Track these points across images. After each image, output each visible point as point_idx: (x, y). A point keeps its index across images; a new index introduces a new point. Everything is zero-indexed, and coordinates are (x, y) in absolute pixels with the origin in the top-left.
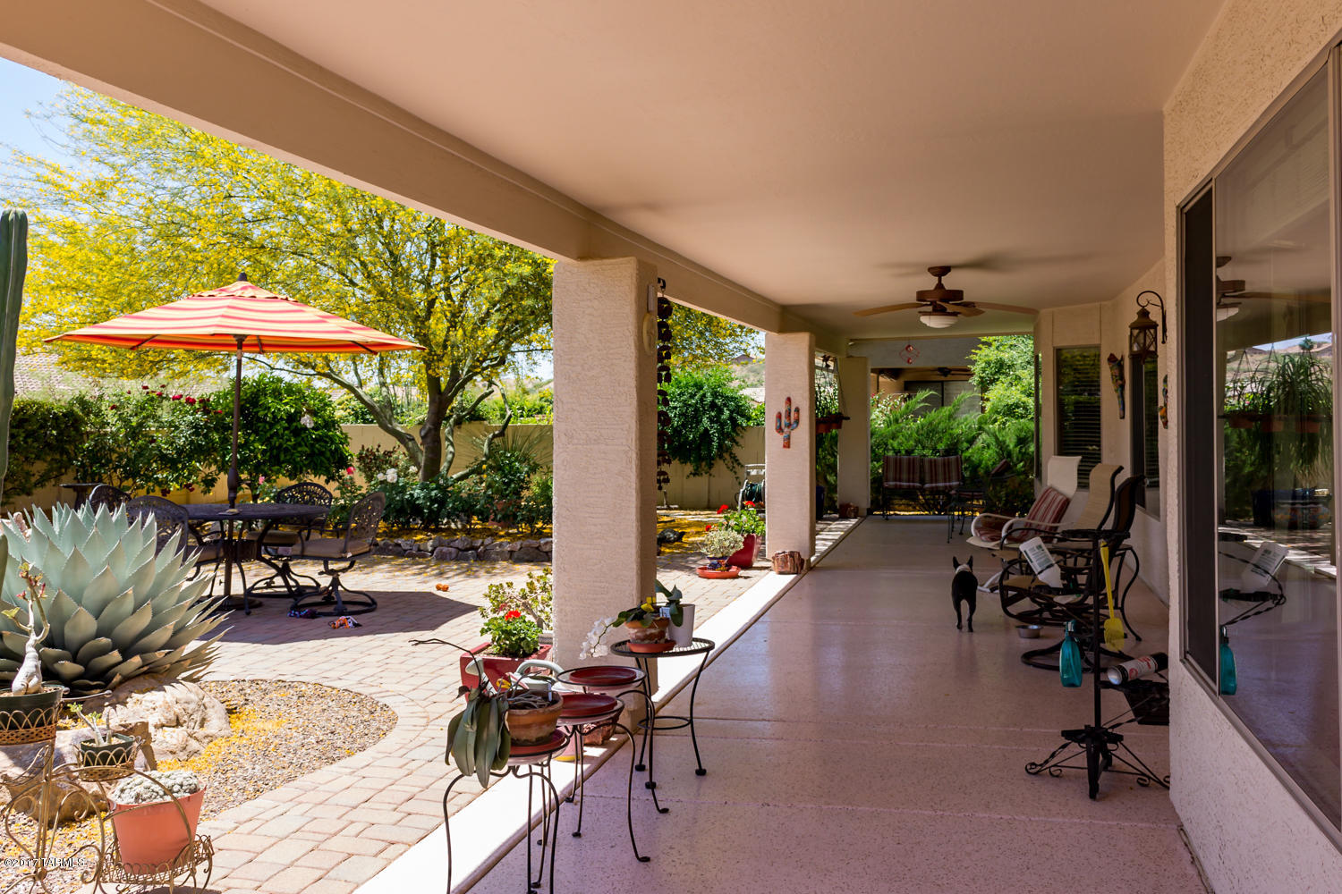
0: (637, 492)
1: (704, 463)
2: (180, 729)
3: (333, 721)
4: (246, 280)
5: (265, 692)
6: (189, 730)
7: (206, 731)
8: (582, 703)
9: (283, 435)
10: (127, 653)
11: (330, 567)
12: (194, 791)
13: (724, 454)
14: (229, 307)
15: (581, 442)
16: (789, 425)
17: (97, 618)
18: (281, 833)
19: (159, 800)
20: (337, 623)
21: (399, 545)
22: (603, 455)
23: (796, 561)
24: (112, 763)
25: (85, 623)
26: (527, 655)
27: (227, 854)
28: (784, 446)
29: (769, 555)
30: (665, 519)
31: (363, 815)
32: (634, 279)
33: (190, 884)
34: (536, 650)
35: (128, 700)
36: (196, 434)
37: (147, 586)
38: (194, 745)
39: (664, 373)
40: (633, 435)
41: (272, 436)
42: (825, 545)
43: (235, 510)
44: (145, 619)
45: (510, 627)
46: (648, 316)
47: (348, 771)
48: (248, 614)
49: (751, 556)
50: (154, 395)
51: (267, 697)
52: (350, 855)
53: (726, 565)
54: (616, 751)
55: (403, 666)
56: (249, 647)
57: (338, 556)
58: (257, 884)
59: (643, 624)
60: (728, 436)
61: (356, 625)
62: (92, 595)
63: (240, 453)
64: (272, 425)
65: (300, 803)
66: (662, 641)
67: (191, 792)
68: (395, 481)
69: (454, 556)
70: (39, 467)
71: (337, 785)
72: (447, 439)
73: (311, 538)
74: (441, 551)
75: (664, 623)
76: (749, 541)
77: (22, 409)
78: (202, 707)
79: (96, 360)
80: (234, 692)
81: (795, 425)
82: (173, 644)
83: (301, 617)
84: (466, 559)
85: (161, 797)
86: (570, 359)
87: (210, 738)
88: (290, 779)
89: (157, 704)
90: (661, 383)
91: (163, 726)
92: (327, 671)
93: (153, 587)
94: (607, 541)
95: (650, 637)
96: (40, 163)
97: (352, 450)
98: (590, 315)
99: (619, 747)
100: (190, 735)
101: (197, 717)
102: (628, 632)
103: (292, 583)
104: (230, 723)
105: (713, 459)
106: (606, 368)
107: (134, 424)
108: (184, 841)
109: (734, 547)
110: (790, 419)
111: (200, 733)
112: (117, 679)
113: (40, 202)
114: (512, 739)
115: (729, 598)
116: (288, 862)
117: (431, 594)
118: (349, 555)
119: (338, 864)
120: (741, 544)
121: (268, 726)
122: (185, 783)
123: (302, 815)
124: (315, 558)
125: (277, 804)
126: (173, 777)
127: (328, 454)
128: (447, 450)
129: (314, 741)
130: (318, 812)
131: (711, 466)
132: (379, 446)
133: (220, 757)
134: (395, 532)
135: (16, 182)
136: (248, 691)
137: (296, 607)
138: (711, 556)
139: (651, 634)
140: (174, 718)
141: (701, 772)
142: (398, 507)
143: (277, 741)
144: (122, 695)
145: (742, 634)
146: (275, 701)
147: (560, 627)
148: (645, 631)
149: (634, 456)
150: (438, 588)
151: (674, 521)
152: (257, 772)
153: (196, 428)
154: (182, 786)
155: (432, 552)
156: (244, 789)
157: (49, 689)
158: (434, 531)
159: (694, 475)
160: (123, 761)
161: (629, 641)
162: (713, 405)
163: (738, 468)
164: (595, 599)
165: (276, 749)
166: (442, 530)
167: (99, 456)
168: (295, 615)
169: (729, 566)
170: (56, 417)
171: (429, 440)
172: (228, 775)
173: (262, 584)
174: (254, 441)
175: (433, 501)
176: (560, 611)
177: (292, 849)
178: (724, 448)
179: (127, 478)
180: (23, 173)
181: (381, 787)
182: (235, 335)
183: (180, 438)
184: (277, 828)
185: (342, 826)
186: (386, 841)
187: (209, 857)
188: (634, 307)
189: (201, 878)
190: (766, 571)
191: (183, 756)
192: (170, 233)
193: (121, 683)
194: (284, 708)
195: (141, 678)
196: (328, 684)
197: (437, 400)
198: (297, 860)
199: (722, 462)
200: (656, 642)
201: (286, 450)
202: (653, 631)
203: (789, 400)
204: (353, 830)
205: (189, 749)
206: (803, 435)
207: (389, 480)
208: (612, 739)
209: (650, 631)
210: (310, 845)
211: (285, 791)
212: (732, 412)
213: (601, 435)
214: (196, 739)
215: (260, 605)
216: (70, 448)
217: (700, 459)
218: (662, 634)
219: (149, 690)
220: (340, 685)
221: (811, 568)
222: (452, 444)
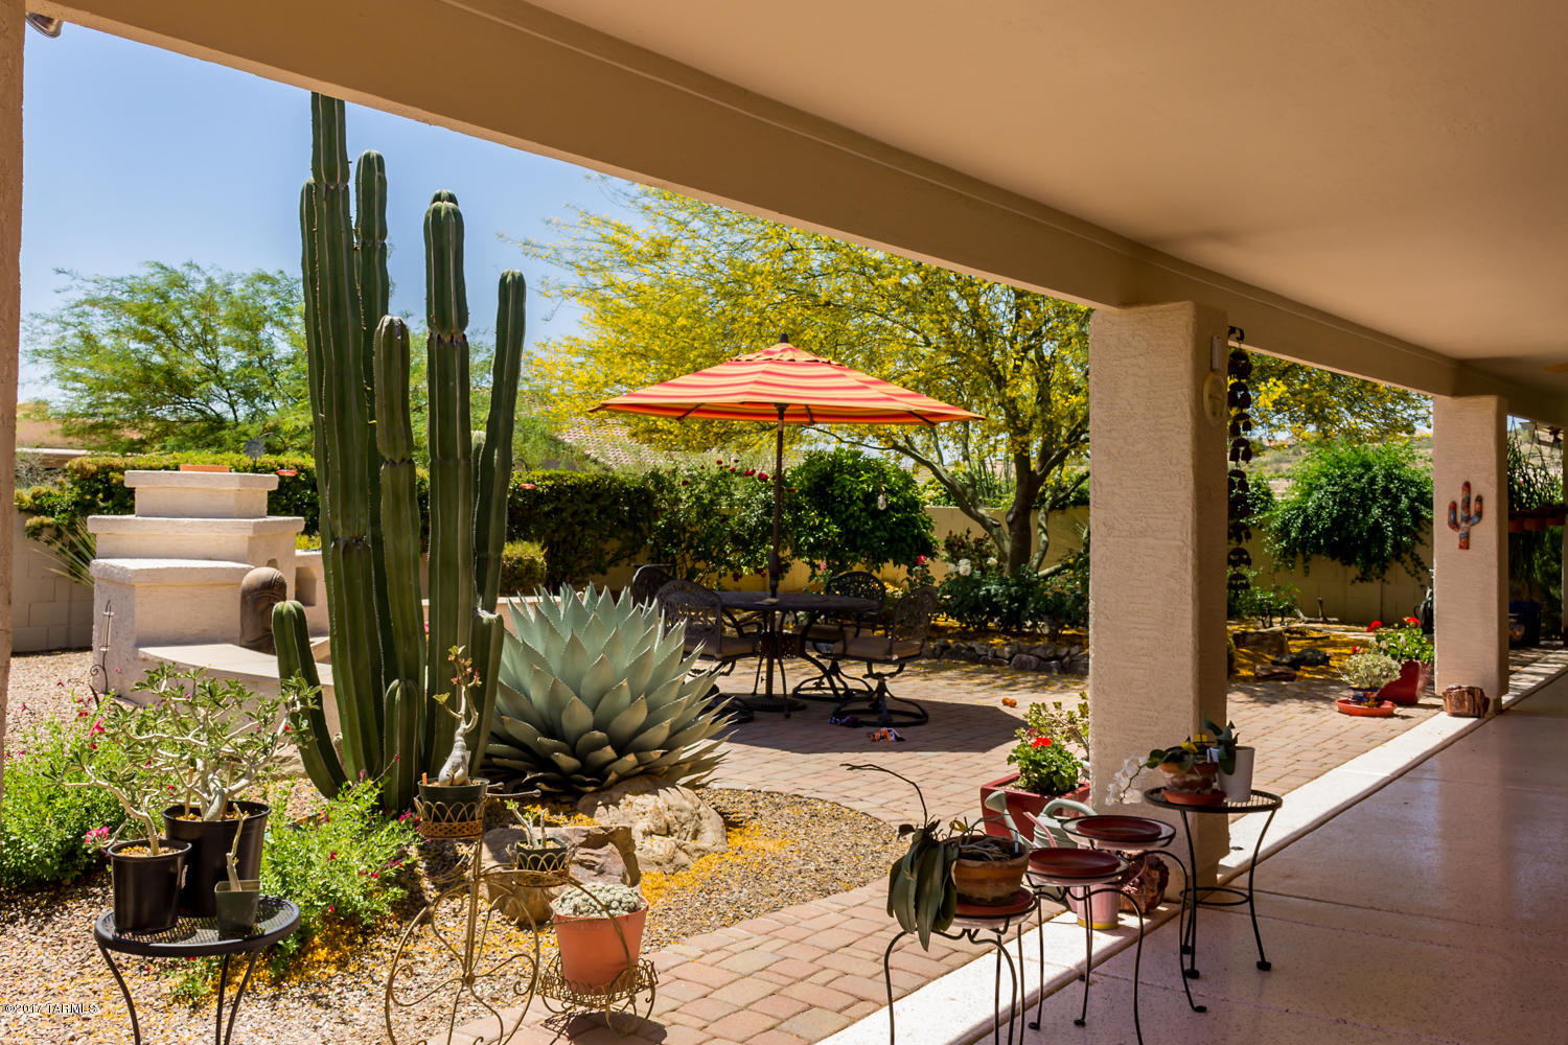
0: (1194, 601)
1: (1374, 566)
2: (671, 838)
3: (841, 847)
4: (787, 342)
5: (778, 807)
6: (678, 841)
7: (700, 844)
8: (1080, 860)
9: (859, 517)
10: (621, 751)
11: (875, 670)
12: (634, 909)
13: (1403, 555)
14: (764, 372)
15: (1124, 534)
16: (1468, 519)
17: (594, 710)
18: (745, 971)
19: (596, 915)
20: (878, 735)
21: (973, 649)
22: (1151, 551)
23: (1477, 699)
24: (543, 869)
25: (579, 715)
26: (1061, 794)
27: (683, 984)
28: (1461, 547)
29: (1439, 689)
30: (1315, 635)
31: (837, 962)
32: (1191, 329)
33: (630, 1010)
34: (1072, 789)
35: (621, 801)
36: (768, 513)
37: (646, 679)
38: (682, 858)
39: (1242, 449)
40: (1189, 527)
41: (848, 518)
42: (1533, 681)
43: (774, 600)
44: (640, 716)
45: (1039, 757)
46: (1211, 376)
47: (837, 907)
48: (788, 716)
49: (1415, 688)
50: (728, 470)
51: (779, 812)
52: (811, 1006)
53: (1376, 699)
54: (1163, 923)
55: (936, 792)
56: (778, 753)
57: (883, 658)
58: (704, 1023)
59: (1181, 768)
60: (1407, 531)
61: (898, 739)
62: (589, 685)
63: (813, 536)
64: (847, 506)
65: (775, 938)
66: (1208, 792)
67: (630, 910)
68: (968, 573)
69: (1034, 666)
70: (613, 545)
71: (819, 924)
72: (1040, 526)
73: (861, 635)
74: (1020, 659)
75: (1212, 768)
76: (1411, 671)
77: (595, 483)
78: (696, 817)
79: (662, 431)
80: (746, 804)
81: (1476, 519)
82: (669, 745)
83: (842, 724)
84: (1049, 670)
85: (599, 912)
86: (1110, 431)
87: (703, 852)
88: (776, 908)
89: (648, 809)
90: (1237, 460)
91: (652, 833)
92: (850, 789)
93: (651, 680)
94: (1155, 659)
95: (1191, 785)
96: (606, 223)
97: (938, 536)
98: (1134, 375)
99: (1168, 920)
100: (679, 847)
101: (690, 827)
102: (1163, 776)
103: (838, 685)
104: (727, 837)
105: (1388, 561)
106: (1155, 443)
107: (706, 501)
108: (622, 964)
109: (1387, 676)
110: (1469, 511)
111: (691, 845)
112: (613, 777)
113: (607, 264)
114: (959, 895)
115: (1371, 742)
116: (742, 1004)
117: (995, 709)
118: (895, 657)
119: (794, 1015)
120: (1397, 673)
121: (770, 846)
122: (624, 900)
123: (772, 953)
124: (860, 659)
125: (750, 935)
126: (613, 891)
127: (909, 540)
128: (1039, 538)
129: (813, 869)
130: (791, 951)
131: (1384, 569)
132: (969, 532)
133: (709, 874)
134: (970, 633)
135: (585, 245)
136: (760, 804)
137: (838, 714)
138: (1356, 686)
139: (1192, 781)
140: (664, 825)
141: (1264, 966)
142: (972, 604)
143: (774, 864)
144: (616, 795)
145: (1376, 791)
146: (785, 818)
147: (1098, 763)
148: (1184, 776)
149: (1190, 553)
150: (1005, 703)
151: (1327, 637)
152: (744, 898)
153: (767, 505)
154: (620, 902)
155: (1010, 659)
156: (724, 914)
157: (477, 782)
158: (1014, 635)
159: (1362, 580)
160: (555, 868)
161: (1165, 788)
162: (1386, 491)
163: (1422, 574)
164: (1141, 731)
165: (771, 872)
166: (1025, 634)
167: (673, 532)
168: (836, 722)
169: (1380, 701)
170: (628, 491)
171: (1016, 527)
172: (712, 896)
173: (810, 684)
174: (829, 523)
175: (1012, 599)
176: (1099, 743)
177: (752, 989)
178: (1403, 547)
179: (699, 560)
180: (589, 235)
181: (868, 931)
182: (776, 404)
183: (751, 518)
184: (741, 963)
185: (812, 971)
186: (855, 996)
187: (652, 986)
188: (1190, 365)
189: (642, 1009)
190: (1436, 711)
191: (669, 868)
192: (732, 293)
193: (617, 781)
194: (792, 827)
195: (638, 779)
196: (847, 805)
197: (1026, 480)
198: (753, 1003)
199: (1399, 564)
200: (1198, 792)
201: (864, 534)
202: (1194, 778)
203: (1467, 485)
204: (823, 977)
205: (676, 861)
206: (1487, 533)
207: (961, 572)
208: (1159, 908)
209: (1189, 778)
210: (771, 988)
211: (766, 921)
212: (1413, 501)
213: (1149, 526)
214: (685, 851)
215: (803, 708)
216: (643, 525)
217: (1369, 560)
218: (1207, 783)
219: (643, 793)
220: (859, 806)
221: (1501, 711)
222: (1045, 532)
